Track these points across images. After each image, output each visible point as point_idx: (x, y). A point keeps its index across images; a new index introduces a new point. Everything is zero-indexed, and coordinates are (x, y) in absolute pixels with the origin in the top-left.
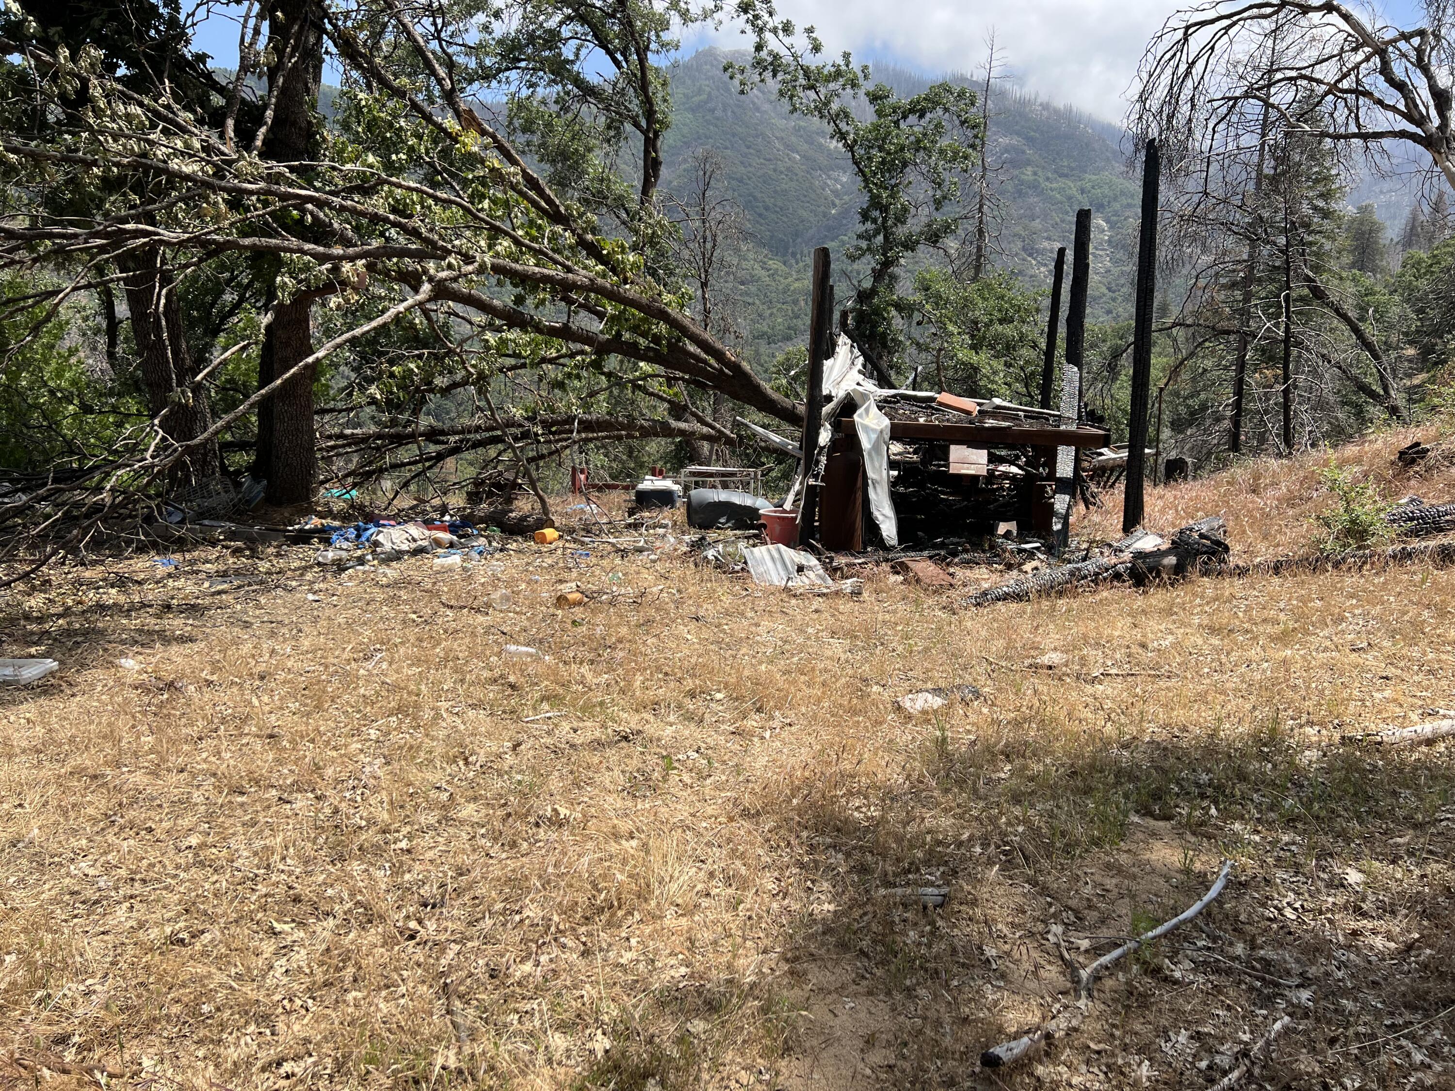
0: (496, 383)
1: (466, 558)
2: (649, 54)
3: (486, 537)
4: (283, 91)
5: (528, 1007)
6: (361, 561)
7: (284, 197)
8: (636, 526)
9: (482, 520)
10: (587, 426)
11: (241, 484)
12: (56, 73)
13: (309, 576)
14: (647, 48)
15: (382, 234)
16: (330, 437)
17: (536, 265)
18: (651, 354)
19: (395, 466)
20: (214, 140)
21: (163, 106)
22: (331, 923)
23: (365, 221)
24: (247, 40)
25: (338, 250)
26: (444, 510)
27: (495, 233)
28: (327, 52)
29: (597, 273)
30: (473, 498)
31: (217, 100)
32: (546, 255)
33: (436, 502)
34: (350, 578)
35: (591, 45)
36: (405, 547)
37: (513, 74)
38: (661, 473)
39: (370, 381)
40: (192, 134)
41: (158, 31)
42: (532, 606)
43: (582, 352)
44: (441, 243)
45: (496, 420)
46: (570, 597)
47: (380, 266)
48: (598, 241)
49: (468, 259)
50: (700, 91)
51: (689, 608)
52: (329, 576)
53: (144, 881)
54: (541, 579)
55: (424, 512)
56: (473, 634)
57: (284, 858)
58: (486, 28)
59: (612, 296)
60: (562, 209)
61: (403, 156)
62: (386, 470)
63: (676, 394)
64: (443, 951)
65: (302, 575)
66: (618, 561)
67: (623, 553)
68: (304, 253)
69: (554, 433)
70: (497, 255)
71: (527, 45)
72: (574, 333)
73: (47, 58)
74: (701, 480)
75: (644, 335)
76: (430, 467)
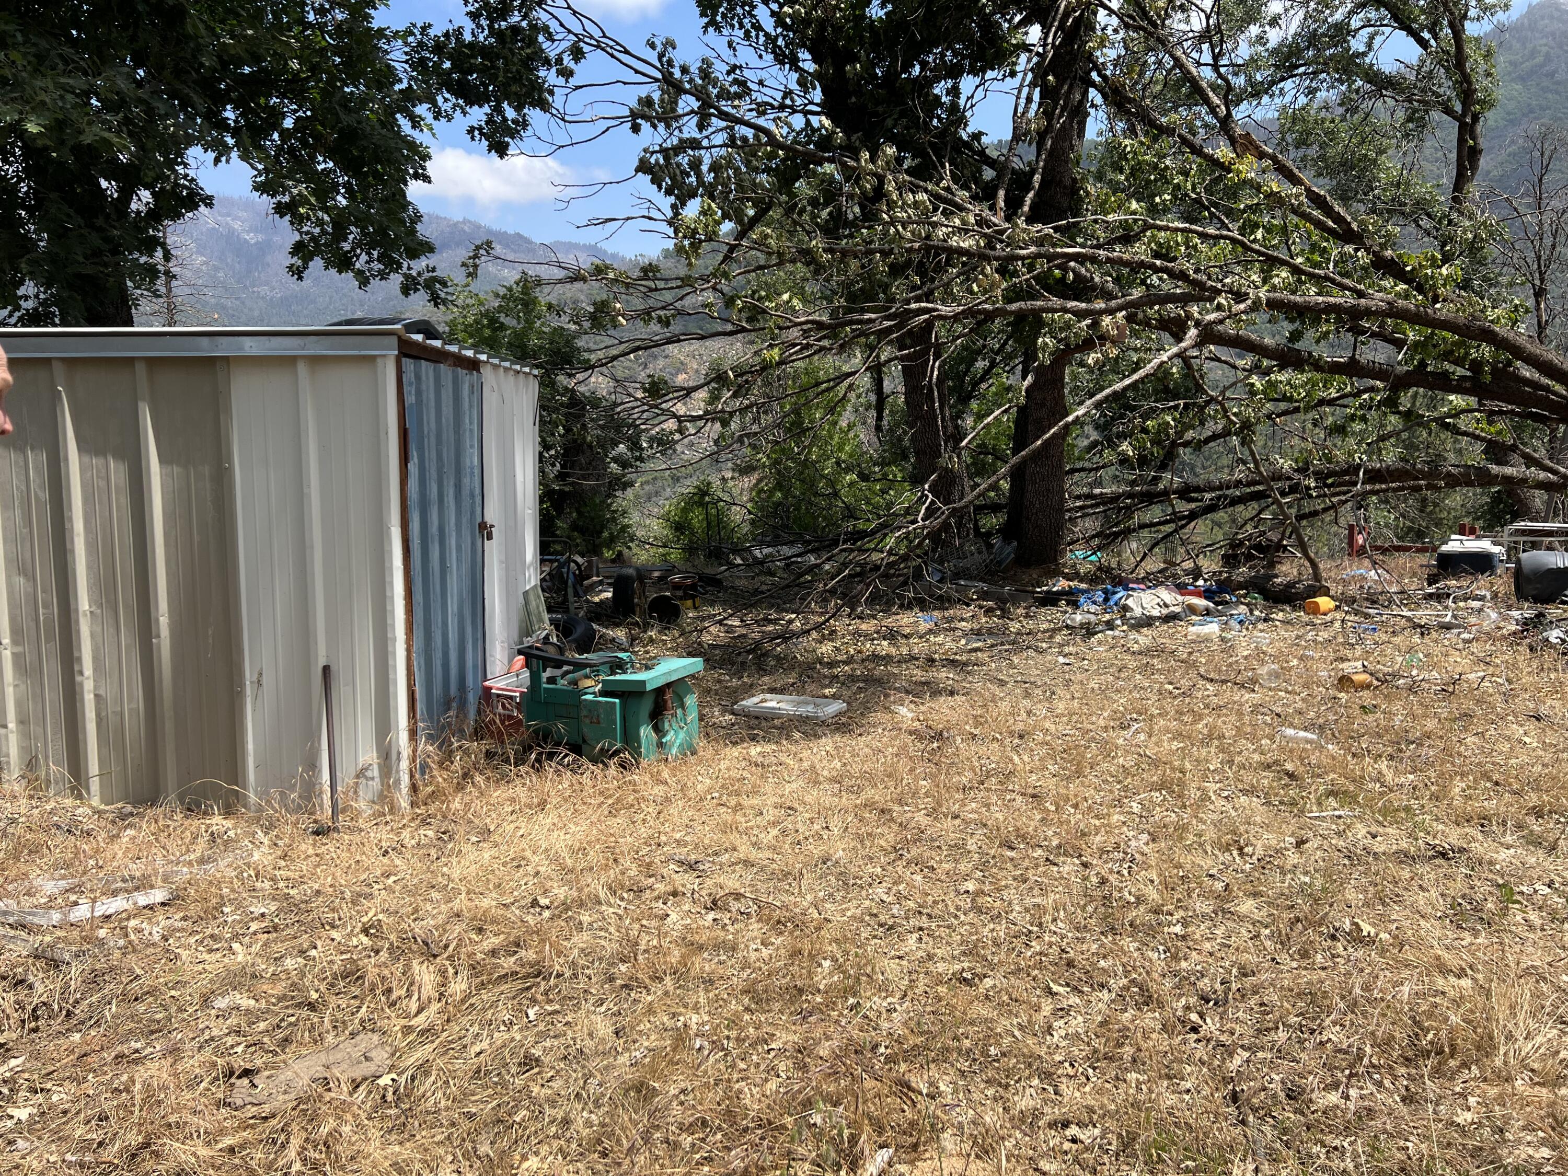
0: (1261, 431)
1: (1225, 626)
2: (1467, 24)
3: (1247, 605)
4: (1051, 153)
5: (1337, 1142)
6: (1110, 625)
7: (1051, 258)
8: (1439, 597)
9: (1240, 586)
10: (1374, 476)
11: (993, 546)
12: (858, 176)
13: (1058, 639)
14: (1465, 17)
15: (1143, 282)
16: (1078, 497)
17: (1318, 294)
18: (1468, 384)
19: (1142, 526)
20: (987, 213)
21: (944, 189)
22: (1105, 995)
23: (1125, 271)
24: (1020, 110)
25: (1100, 305)
26: (1196, 573)
27: (1271, 262)
28: (1093, 106)
29: (1398, 295)
30: (1230, 560)
31: (988, 174)
32: (1333, 281)
33: (1188, 565)
34: (1100, 643)
35: (1387, 30)
36: (1156, 613)
37: (1288, 85)
38: (1472, 531)
39: (1123, 436)
40: (968, 211)
41: (940, 119)
42: (1306, 686)
43: (1372, 389)
44: (1210, 283)
45: (1261, 473)
46: (1355, 678)
47: (1140, 315)
48: (1400, 256)
49: (1239, 297)
50: (1533, 53)
51: (1525, 703)
52: (1078, 638)
53: (930, 916)
54: (1317, 656)
55: (1175, 576)
56: (1240, 714)
57: (1054, 920)
58: (1261, 39)
59: (1415, 318)
60: (1355, 226)
61: (1168, 197)
62: (1134, 530)
63: (1499, 433)
64: (1231, 1055)
65: (1051, 637)
66: (1416, 639)
67: (1424, 630)
68: (1065, 310)
69: (1329, 486)
70: (1274, 288)
71: (1308, 48)
72: (1363, 368)
73: (851, 163)
74: (1535, 540)
75: (1458, 362)
76: (1183, 527)
